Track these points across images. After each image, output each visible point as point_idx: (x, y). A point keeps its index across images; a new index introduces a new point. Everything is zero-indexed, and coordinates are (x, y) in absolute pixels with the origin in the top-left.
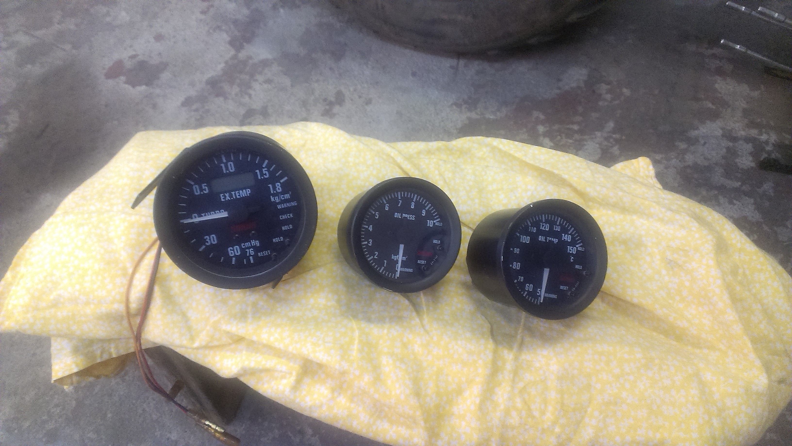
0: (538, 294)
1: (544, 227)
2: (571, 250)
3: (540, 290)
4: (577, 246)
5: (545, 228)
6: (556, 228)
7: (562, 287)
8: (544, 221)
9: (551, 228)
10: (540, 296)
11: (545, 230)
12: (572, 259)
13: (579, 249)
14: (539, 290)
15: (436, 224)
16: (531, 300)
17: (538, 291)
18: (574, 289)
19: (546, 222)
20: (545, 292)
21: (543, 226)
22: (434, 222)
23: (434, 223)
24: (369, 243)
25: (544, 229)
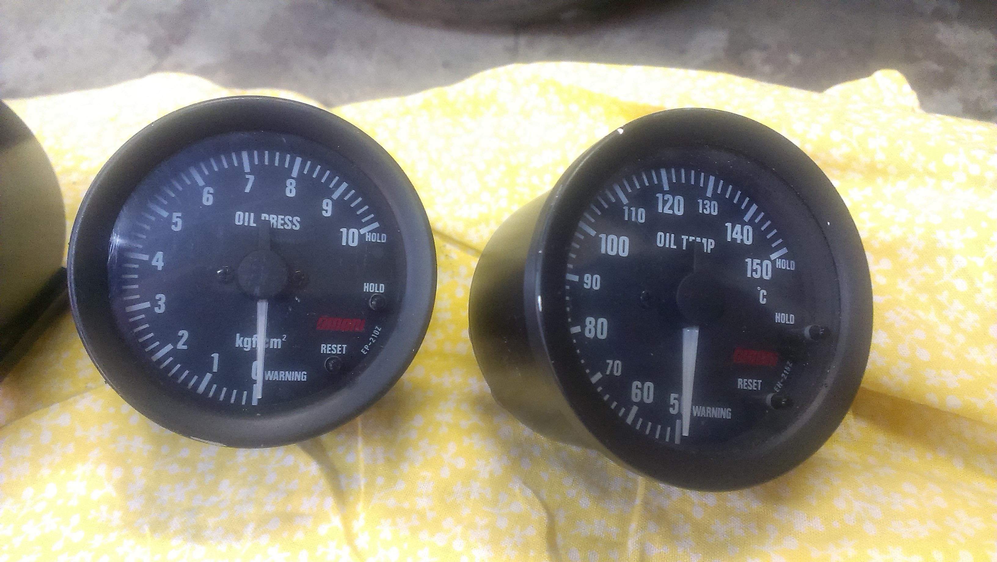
0: (671, 411)
1: (668, 205)
2: (756, 271)
3: (676, 396)
4: (774, 256)
5: (672, 208)
6: (704, 208)
7: (742, 383)
8: (666, 188)
9: (691, 205)
10: (679, 416)
11: (674, 215)
12: (764, 296)
13: (779, 264)
14: (675, 399)
15: (368, 238)
16: (653, 430)
17: (672, 401)
18: (779, 385)
19: (675, 190)
20: (696, 401)
21: (665, 202)
22: (362, 231)
23: (362, 237)
24: (155, 303)
25: (671, 212)
